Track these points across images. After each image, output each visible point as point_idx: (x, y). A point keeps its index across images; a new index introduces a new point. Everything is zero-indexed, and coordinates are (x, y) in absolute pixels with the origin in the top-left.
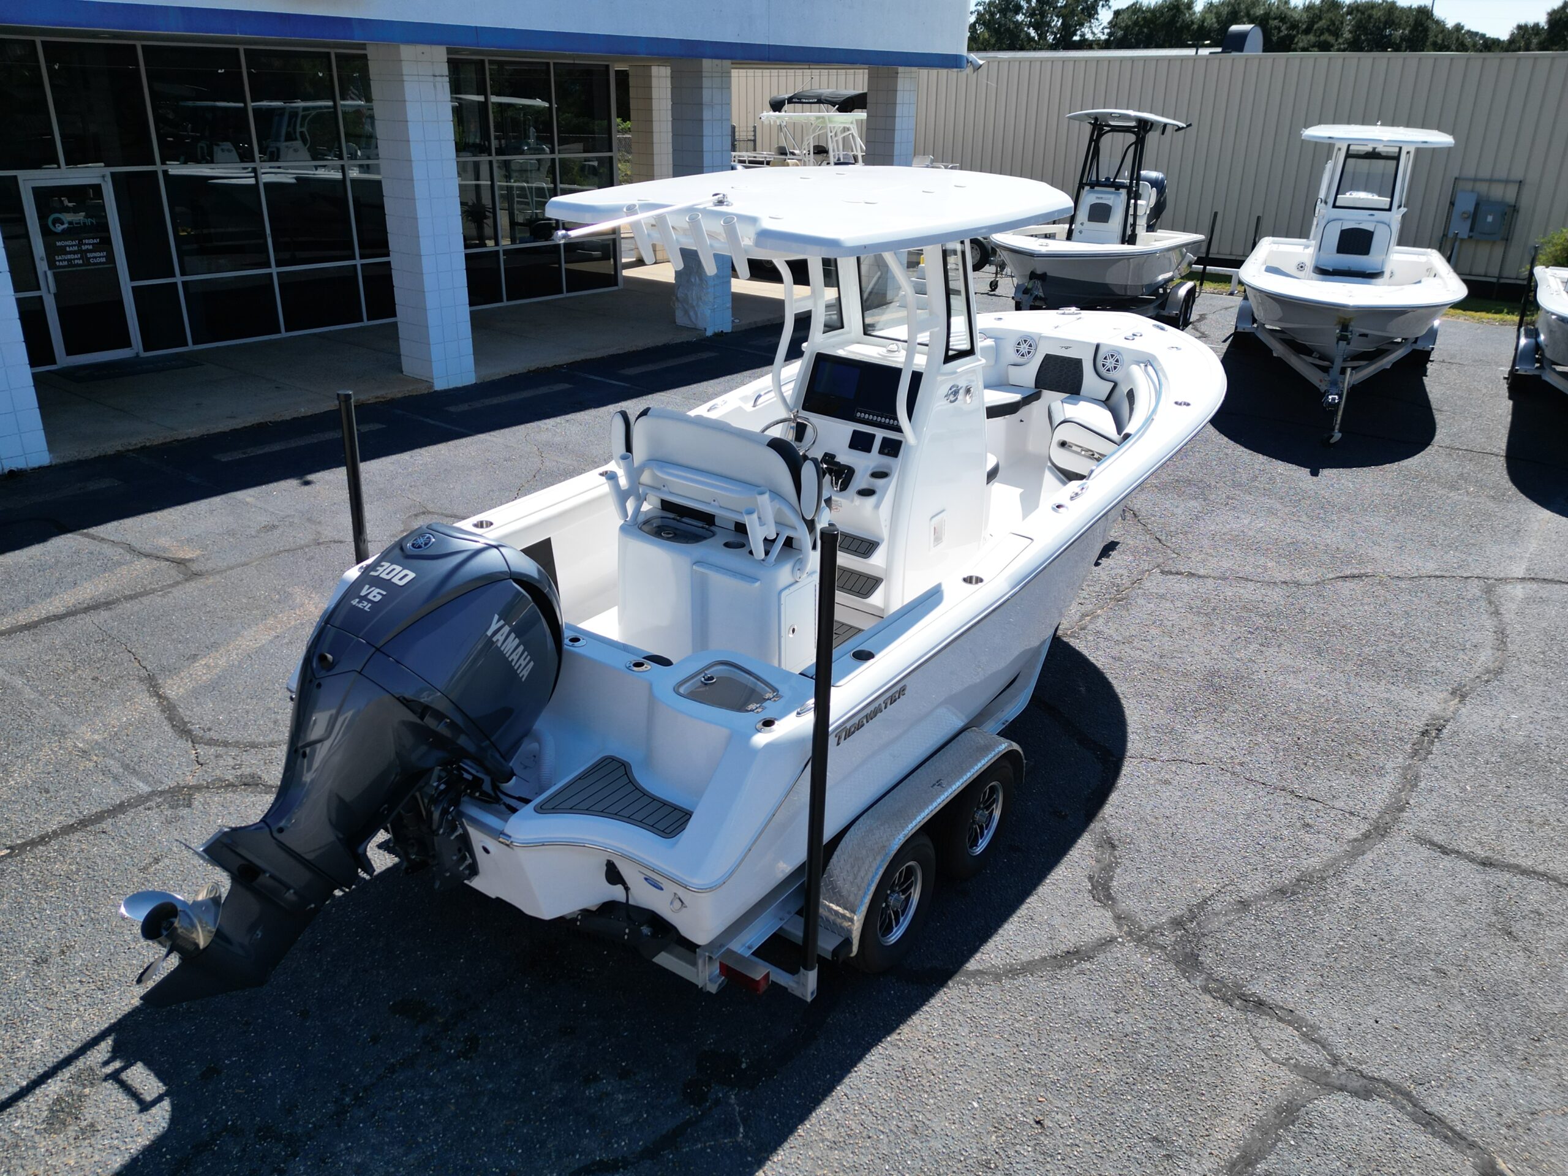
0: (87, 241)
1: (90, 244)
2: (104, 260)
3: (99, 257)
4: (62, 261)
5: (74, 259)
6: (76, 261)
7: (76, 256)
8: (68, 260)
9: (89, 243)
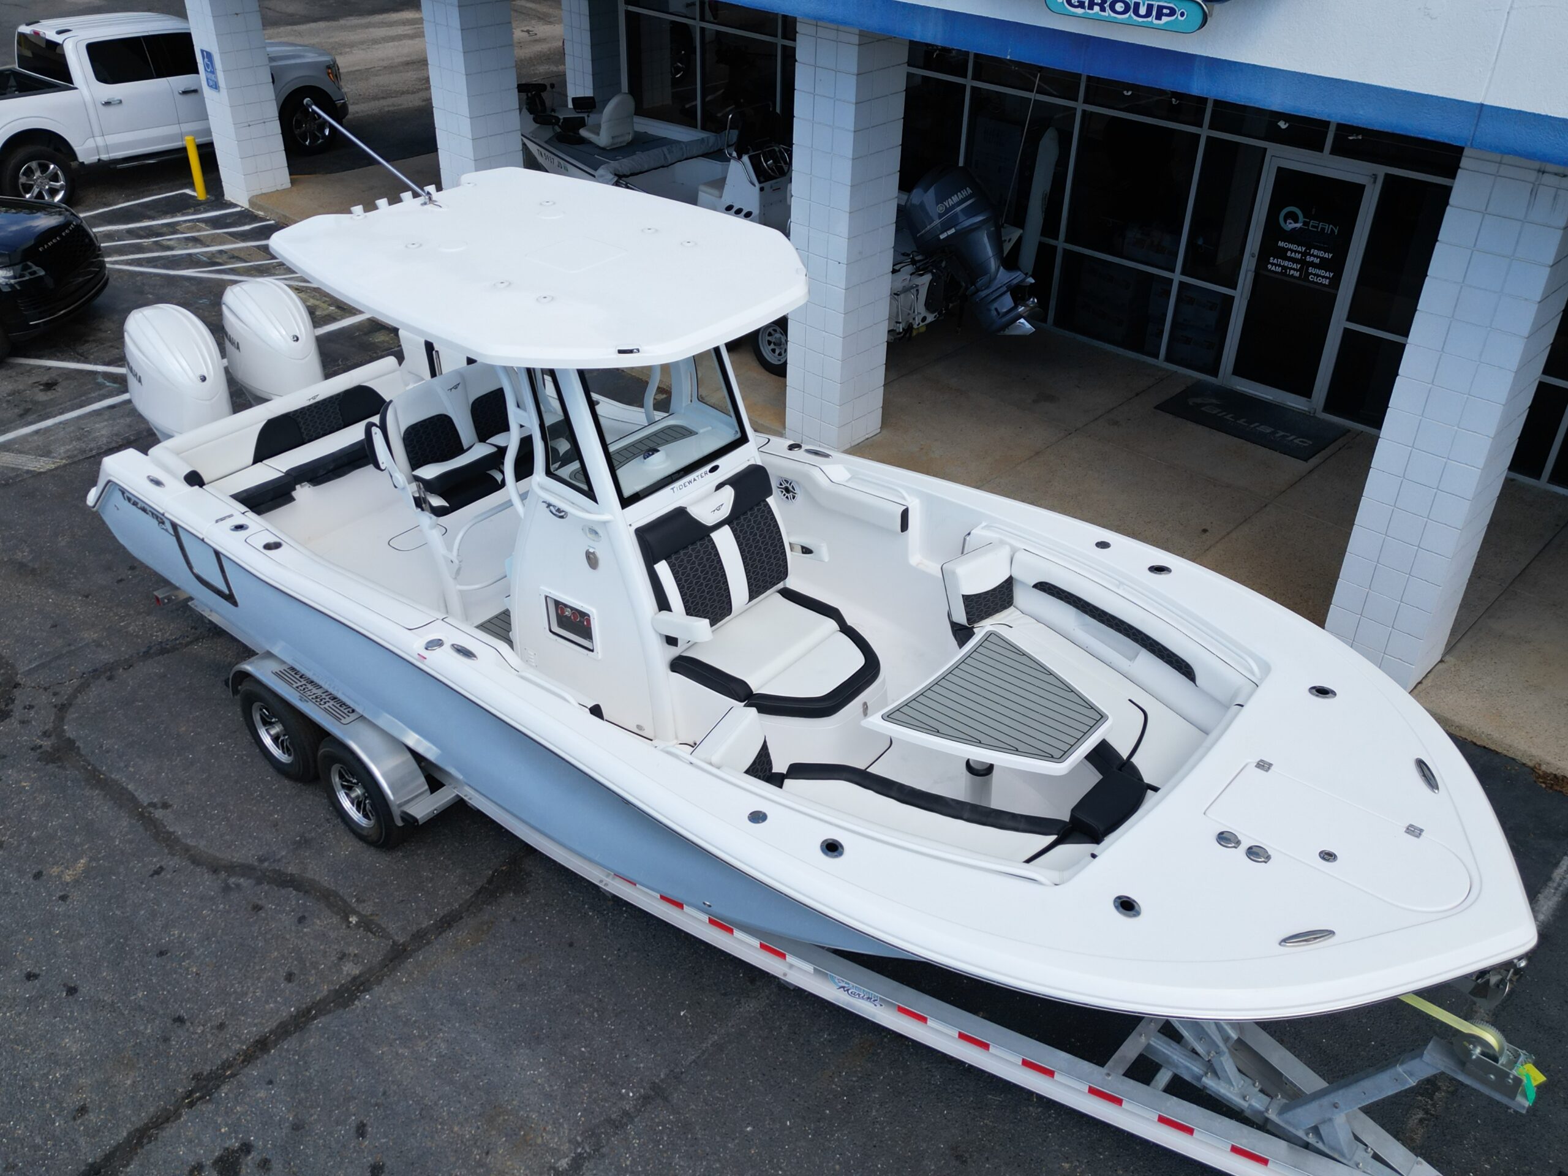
0: (1316, 252)
1: (1317, 257)
2: (1327, 282)
3: (1322, 277)
4: (1276, 265)
5: (1291, 269)
6: (1292, 272)
7: (1295, 266)
8: (1284, 267)
9: (1317, 255)
